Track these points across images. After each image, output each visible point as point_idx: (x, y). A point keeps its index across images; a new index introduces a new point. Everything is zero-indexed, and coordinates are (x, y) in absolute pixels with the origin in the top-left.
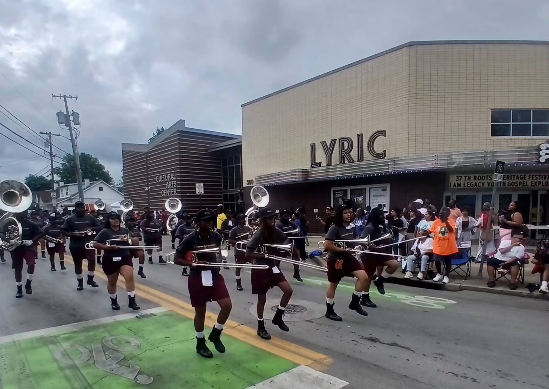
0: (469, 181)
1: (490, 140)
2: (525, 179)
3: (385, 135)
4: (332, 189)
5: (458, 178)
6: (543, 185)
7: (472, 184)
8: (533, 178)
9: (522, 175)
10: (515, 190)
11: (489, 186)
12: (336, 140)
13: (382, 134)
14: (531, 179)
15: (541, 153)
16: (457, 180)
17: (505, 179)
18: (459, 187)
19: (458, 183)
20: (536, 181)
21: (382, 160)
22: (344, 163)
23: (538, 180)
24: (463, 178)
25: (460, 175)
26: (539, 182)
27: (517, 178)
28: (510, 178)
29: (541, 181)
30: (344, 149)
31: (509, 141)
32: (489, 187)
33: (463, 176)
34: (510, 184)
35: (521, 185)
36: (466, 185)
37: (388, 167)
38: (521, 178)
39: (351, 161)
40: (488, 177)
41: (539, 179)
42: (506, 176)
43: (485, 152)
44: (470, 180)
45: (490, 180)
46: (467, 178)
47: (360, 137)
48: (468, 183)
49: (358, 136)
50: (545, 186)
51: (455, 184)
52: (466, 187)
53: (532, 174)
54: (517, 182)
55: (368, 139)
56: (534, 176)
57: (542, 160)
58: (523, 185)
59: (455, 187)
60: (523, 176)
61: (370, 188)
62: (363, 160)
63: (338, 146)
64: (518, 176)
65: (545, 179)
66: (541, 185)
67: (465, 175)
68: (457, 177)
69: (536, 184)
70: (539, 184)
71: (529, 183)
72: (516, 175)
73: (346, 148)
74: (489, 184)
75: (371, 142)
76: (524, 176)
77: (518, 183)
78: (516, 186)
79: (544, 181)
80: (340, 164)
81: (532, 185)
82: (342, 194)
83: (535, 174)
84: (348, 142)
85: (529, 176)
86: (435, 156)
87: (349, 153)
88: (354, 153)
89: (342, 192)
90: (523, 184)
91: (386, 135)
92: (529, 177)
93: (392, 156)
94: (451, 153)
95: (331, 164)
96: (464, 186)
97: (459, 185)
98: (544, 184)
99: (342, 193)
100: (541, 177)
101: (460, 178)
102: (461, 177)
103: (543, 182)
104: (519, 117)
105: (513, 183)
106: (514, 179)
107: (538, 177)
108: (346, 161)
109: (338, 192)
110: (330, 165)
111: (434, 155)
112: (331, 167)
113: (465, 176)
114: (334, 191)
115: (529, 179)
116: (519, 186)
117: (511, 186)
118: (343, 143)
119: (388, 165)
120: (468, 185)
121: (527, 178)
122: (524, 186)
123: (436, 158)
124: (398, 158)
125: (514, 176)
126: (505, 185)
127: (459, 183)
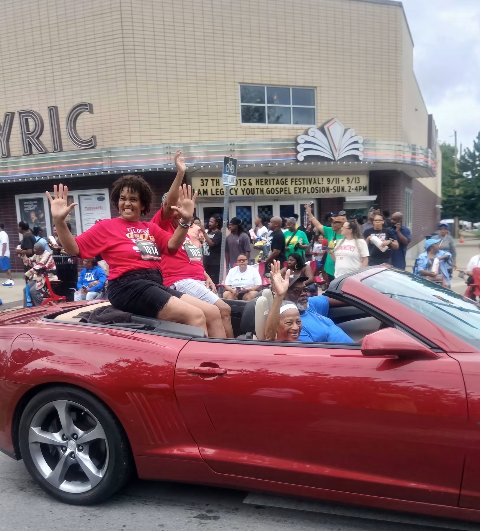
0: (217, 187)
1: (241, 127)
2: (287, 184)
3: (91, 112)
4: (17, 198)
5: (202, 182)
6: (308, 193)
7: (222, 190)
8: (297, 183)
9: (282, 179)
10: (276, 200)
11: (243, 194)
12: (13, 114)
13: (87, 109)
14: (294, 183)
15: (299, 148)
16: (202, 185)
17: (263, 185)
18: (205, 196)
19: (203, 189)
20: (300, 186)
21: (92, 151)
22: (31, 153)
23: (302, 186)
24: (210, 182)
25: (207, 178)
26: (304, 188)
27: (277, 183)
28: (268, 183)
29: (306, 186)
30: (28, 130)
31: (265, 130)
32: (244, 196)
33: (210, 179)
34: (269, 191)
35: (283, 193)
36: (214, 192)
37: (101, 163)
38: (282, 183)
39: (42, 151)
40: (242, 181)
41: (304, 184)
42: (263, 181)
43: (231, 144)
44: (219, 185)
45: (244, 185)
46: (215, 182)
47: (53, 111)
48: (217, 189)
49: (50, 110)
50: (311, 193)
51: (199, 190)
52: (214, 195)
53: (294, 177)
54: (278, 188)
55: (67, 115)
56: (297, 180)
57: (301, 158)
58: (285, 193)
59: (200, 195)
60: (284, 180)
61: (79, 196)
62: (61, 150)
63: (19, 125)
64: (278, 180)
65: (310, 184)
66: (306, 192)
67: (213, 178)
68: (202, 180)
69: (300, 192)
70: (304, 191)
71: (292, 190)
72: (276, 178)
73: (32, 128)
74: (243, 191)
75: (71, 121)
76: (286, 179)
77: (279, 190)
78: (277, 193)
79: (309, 186)
80: (25, 155)
81: (295, 193)
82: (36, 206)
83: (298, 177)
84: (34, 119)
85: (292, 179)
86: (167, 148)
87: (38, 138)
88: (46, 138)
89: (35, 202)
90: (285, 191)
91: (94, 112)
92: (292, 182)
93: (108, 145)
94: (188, 144)
95: (9, 156)
96: (212, 194)
97: (205, 192)
98: (309, 191)
99: (34, 204)
100: (305, 181)
101: (205, 182)
102: (207, 180)
103: (308, 188)
104: (275, 97)
105: (273, 190)
106: (273, 184)
107: (302, 181)
108: (34, 151)
109: (28, 203)
110: (7, 157)
111: (165, 147)
112: (10, 160)
113: (212, 180)
114: (21, 202)
115: (292, 184)
116: (280, 193)
117: (271, 194)
118: (27, 120)
119: (101, 160)
120: (217, 192)
121: (289, 182)
122: (287, 193)
123: (168, 150)
124: (115, 148)
125: (273, 179)
126: (263, 194)
127: (205, 190)
